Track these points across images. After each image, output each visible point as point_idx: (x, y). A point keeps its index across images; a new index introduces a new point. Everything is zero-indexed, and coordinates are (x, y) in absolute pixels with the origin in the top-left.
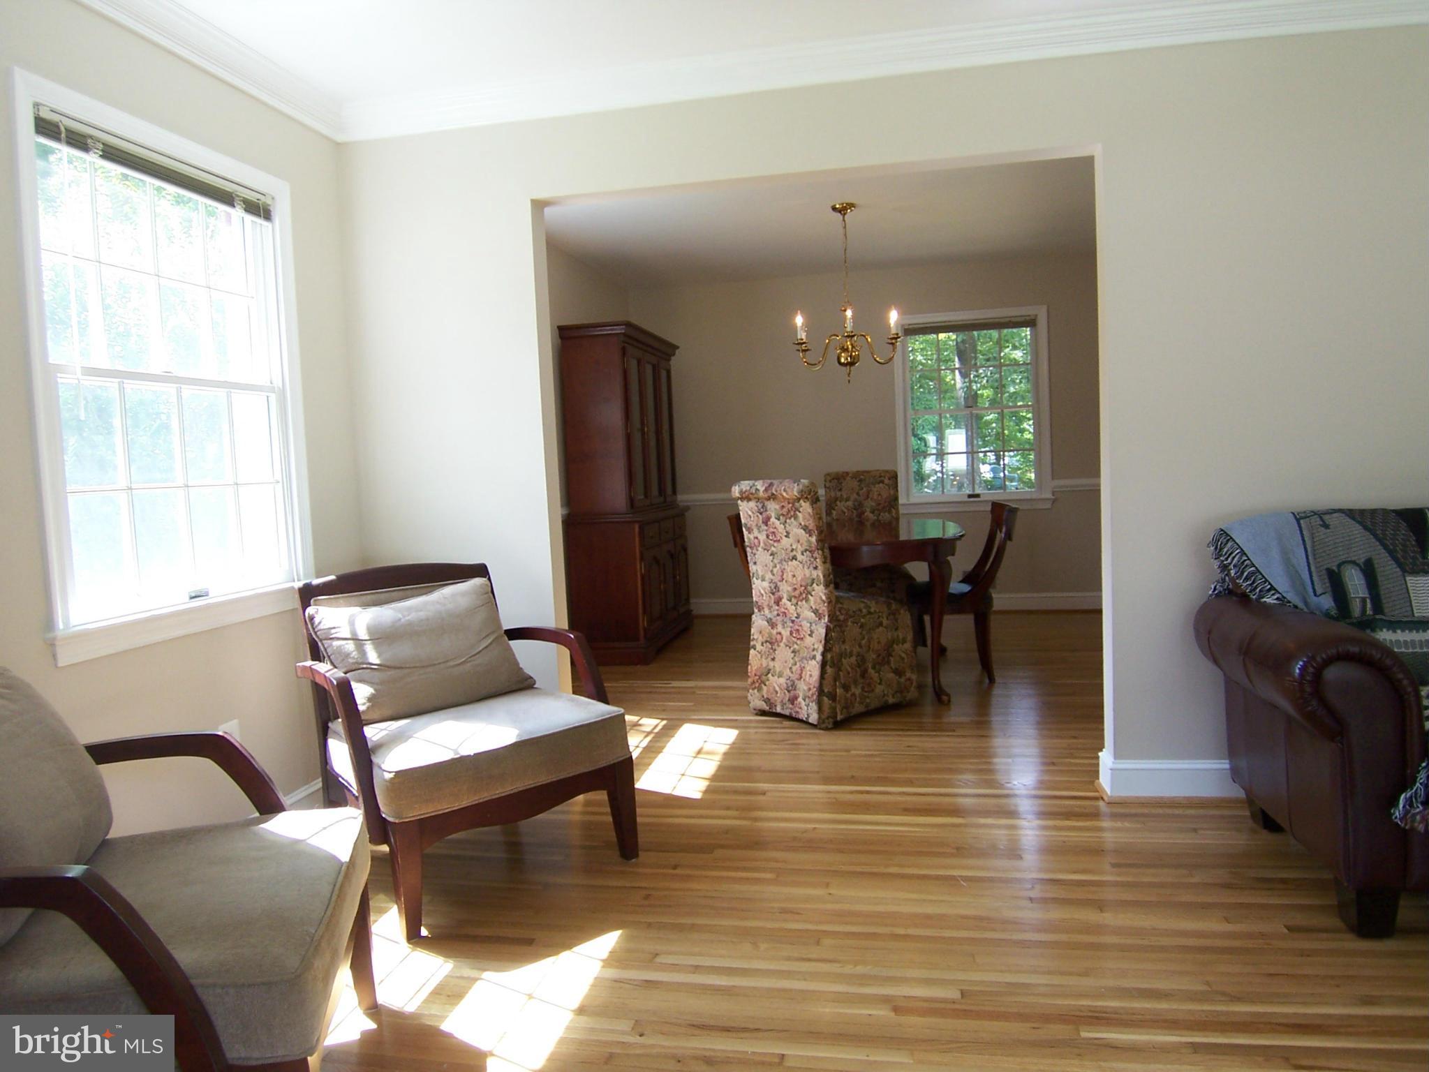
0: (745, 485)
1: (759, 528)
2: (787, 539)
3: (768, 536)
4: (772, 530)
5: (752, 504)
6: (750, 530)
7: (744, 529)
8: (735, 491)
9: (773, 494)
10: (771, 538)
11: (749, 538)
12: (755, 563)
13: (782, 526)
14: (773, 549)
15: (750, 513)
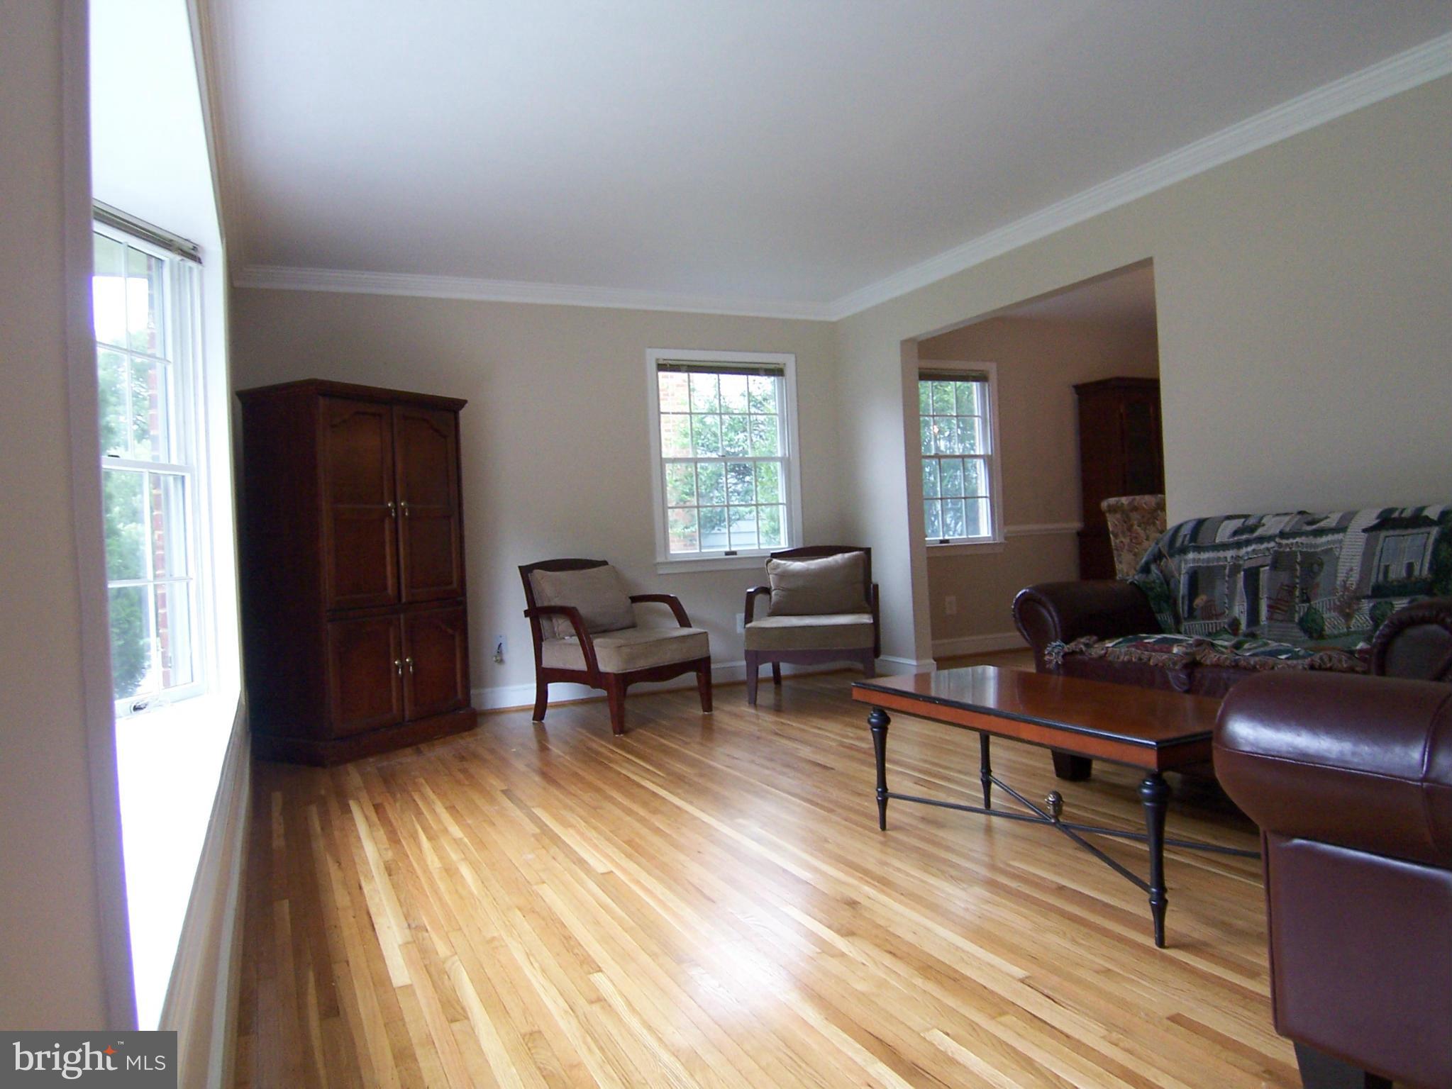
0: (1112, 500)
1: (1123, 533)
2: (1147, 542)
3: (1131, 540)
4: (1134, 535)
5: (1118, 516)
6: (1116, 536)
7: (1111, 536)
8: (1104, 505)
9: (1135, 507)
10: (1134, 541)
11: (1115, 543)
12: (1120, 562)
13: (1143, 531)
14: (1136, 550)
15: (1116, 522)
